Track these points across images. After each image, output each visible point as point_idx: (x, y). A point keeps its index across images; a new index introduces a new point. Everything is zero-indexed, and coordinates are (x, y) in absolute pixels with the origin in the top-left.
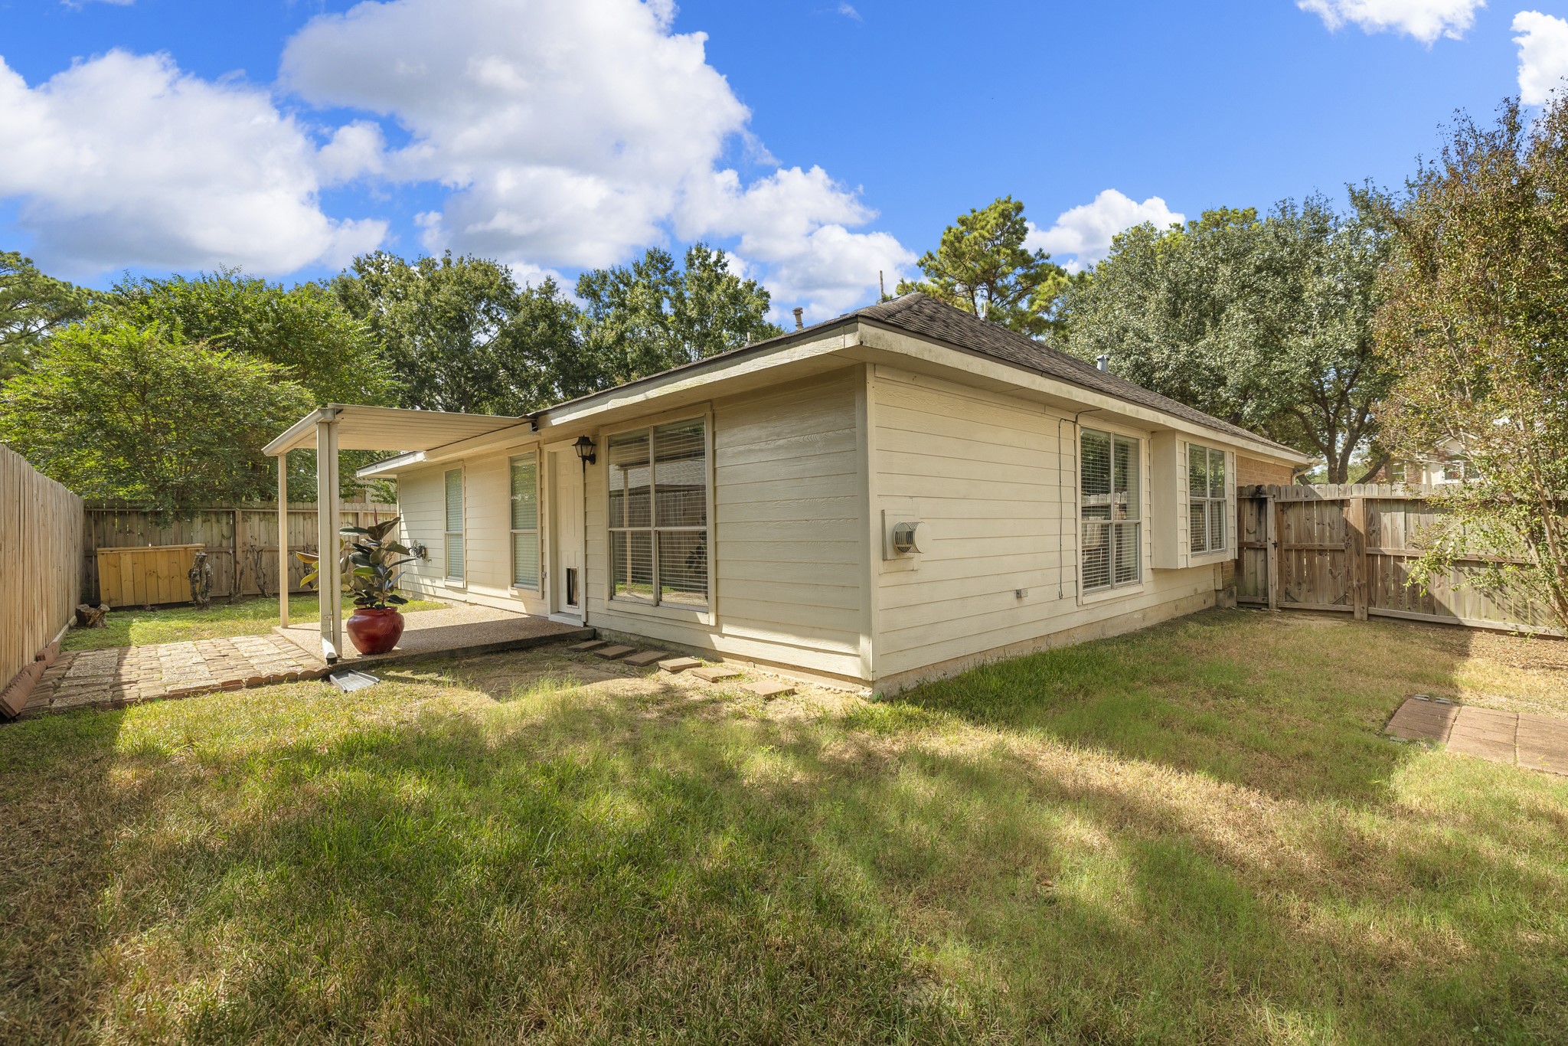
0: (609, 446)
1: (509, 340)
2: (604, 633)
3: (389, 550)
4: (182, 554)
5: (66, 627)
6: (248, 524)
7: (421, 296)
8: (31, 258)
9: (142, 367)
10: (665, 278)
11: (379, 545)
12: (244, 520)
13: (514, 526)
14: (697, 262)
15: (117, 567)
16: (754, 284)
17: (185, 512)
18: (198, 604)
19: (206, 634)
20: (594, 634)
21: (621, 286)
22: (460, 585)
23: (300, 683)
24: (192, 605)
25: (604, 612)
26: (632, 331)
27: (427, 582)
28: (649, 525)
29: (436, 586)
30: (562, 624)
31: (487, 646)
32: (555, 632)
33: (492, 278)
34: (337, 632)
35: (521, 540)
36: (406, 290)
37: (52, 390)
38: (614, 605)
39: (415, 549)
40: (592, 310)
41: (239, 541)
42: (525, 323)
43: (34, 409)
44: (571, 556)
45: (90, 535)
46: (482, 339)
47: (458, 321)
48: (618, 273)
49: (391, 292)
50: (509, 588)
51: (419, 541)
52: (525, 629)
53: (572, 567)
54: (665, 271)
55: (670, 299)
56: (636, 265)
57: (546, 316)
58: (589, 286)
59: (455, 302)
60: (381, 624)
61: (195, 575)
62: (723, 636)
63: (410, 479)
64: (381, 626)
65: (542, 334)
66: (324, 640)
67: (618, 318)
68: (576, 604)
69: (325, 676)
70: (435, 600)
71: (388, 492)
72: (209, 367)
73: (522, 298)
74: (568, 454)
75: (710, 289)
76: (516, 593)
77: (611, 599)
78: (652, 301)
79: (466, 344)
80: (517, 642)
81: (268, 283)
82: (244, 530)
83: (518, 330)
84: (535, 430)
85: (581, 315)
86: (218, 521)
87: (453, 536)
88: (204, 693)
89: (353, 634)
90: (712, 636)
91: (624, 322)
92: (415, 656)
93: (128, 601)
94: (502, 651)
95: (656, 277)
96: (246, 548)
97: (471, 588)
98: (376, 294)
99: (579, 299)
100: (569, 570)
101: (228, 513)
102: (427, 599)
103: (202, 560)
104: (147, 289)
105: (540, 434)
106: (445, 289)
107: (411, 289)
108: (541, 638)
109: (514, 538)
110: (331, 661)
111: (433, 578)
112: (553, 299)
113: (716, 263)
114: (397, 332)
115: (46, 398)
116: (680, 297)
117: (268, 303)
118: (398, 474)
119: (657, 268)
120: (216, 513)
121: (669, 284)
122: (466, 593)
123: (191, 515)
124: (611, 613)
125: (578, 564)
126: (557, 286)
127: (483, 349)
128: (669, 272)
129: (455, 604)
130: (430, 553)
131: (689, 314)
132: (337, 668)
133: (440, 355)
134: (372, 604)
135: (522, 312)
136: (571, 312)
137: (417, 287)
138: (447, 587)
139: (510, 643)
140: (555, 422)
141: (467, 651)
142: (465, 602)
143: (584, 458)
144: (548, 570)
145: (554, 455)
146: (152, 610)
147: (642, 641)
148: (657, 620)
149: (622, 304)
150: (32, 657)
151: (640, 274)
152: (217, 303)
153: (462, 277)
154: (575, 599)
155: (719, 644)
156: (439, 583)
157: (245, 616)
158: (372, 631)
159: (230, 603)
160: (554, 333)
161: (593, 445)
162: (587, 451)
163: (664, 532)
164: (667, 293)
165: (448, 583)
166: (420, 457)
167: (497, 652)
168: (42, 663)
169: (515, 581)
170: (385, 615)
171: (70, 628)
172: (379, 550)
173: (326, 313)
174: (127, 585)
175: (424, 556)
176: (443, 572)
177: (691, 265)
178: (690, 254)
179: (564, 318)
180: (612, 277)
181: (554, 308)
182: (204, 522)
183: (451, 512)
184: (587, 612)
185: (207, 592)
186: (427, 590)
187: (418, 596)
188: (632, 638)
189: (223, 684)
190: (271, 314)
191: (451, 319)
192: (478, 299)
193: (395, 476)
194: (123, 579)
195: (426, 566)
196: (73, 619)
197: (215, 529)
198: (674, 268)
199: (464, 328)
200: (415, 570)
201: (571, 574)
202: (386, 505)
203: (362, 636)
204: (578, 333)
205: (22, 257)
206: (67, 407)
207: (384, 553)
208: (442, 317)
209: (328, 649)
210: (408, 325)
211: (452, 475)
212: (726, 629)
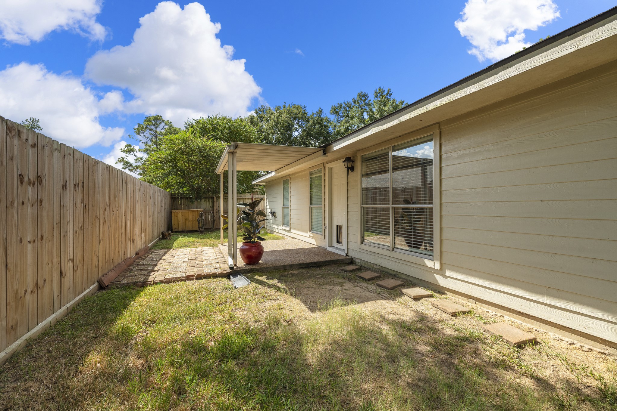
0: (362, 162)
1: (305, 133)
2: (357, 261)
3: (257, 214)
4: (196, 213)
5: (158, 238)
6: (218, 202)
7: (276, 119)
8: (171, 121)
9: (187, 146)
10: (365, 104)
11: (254, 211)
12: (217, 201)
13: (311, 204)
14: (379, 95)
15: (177, 217)
16: (403, 102)
17: (199, 197)
18: (200, 231)
19: (197, 245)
20: (352, 261)
21: (348, 108)
22: (288, 229)
23: (217, 279)
24: (198, 232)
25: (359, 250)
26: (351, 127)
27: (276, 226)
28: (389, 204)
29: (279, 229)
30: (334, 253)
31: (300, 264)
32: (332, 258)
33: (300, 110)
34: (235, 254)
35: (314, 211)
36: (271, 118)
37: (162, 156)
38: (363, 246)
39: (271, 213)
40: (336, 119)
41: (215, 208)
42: (311, 126)
43: (158, 163)
44: (339, 219)
45: (172, 205)
46: (296, 134)
47: (288, 128)
48: (346, 103)
49: (266, 119)
50: (309, 232)
51: (273, 210)
52: (317, 255)
53: (340, 225)
54: (365, 100)
55: (367, 112)
56: (353, 99)
57: (319, 123)
58: (335, 110)
59: (287, 120)
60: (254, 250)
61: (199, 221)
62: (446, 277)
63: (270, 184)
64: (254, 251)
65: (318, 130)
66: (229, 257)
67: (346, 121)
68: (341, 243)
69: (228, 276)
70: (278, 234)
71: (263, 190)
72: (206, 145)
73: (310, 117)
74: (339, 167)
75: (385, 105)
76: (311, 235)
77: (362, 243)
78: (360, 113)
79: (291, 136)
80: (315, 263)
81: (228, 117)
82: (216, 204)
83: (309, 129)
84: (325, 154)
85: (332, 122)
86: (209, 201)
87: (286, 208)
88: (178, 281)
89: (242, 254)
90: (436, 276)
91: (348, 123)
92: (268, 268)
93: (180, 229)
94: (308, 267)
95: (362, 103)
96: (217, 211)
97: (292, 231)
98: (262, 121)
99: (331, 115)
100: (337, 226)
101: (212, 198)
102: (275, 233)
103: (202, 215)
104: (194, 122)
105: (327, 156)
106: (284, 115)
107: (272, 117)
108: (326, 262)
109: (311, 209)
110: (231, 268)
111: (278, 225)
112: (322, 116)
113: (387, 94)
114: (268, 133)
115: (161, 158)
116: (371, 111)
117: (227, 123)
118: (266, 183)
119: (362, 100)
120: (208, 198)
121: (367, 105)
122: (290, 233)
123: (201, 199)
124: (362, 251)
125: (343, 224)
126: (323, 111)
127: (296, 138)
128: (367, 101)
129: (286, 237)
130: (277, 215)
131: (375, 116)
132: (234, 272)
133: (282, 140)
134: (250, 240)
135: (310, 122)
136: (328, 121)
137: (274, 116)
138: (283, 230)
139: (311, 263)
140: (335, 148)
141: (291, 267)
142: (290, 236)
143: (348, 169)
144: (327, 225)
145: (331, 169)
146: (187, 233)
147: (382, 269)
148: (392, 259)
149: (348, 116)
150: (134, 253)
151: (355, 103)
152: (212, 125)
153: (289, 111)
154: (340, 240)
155: (441, 281)
156: (280, 227)
157: (211, 238)
158: (249, 253)
159: (211, 231)
160: (322, 129)
161: (353, 161)
162: (350, 165)
163: (398, 208)
164: (366, 109)
165: (283, 228)
166: (273, 174)
167: (305, 268)
168: (137, 256)
169: (311, 229)
170: (255, 246)
171: (160, 239)
172: (253, 214)
173: (244, 126)
174: (180, 223)
175: (275, 216)
176: (281, 223)
177: (376, 96)
178: (376, 92)
179: (325, 123)
180: (344, 105)
181: (322, 119)
182: (204, 201)
183: (285, 198)
184: (348, 249)
185: (203, 227)
186: (275, 230)
187: (272, 232)
188: (375, 266)
189: (187, 276)
190: (227, 127)
191: (285, 126)
192: (295, 118)
193: (265, 184)
194: (179, 221)
195: (275, 220)
196: (161, 236)
197: (208, 204)
198: (369, 99)
199: (290, 130)
200: (271, 221)
201: (339, 228)
202: (262, 195)
203: (245, 255)
204: (331, 129)
205: (170, 121)
206: (166, 161)
207: (255, 216)
208: (282, 126)
209: (231, 262)
210: (271, 130)
211: (285, 181)
212: (448, 273)
